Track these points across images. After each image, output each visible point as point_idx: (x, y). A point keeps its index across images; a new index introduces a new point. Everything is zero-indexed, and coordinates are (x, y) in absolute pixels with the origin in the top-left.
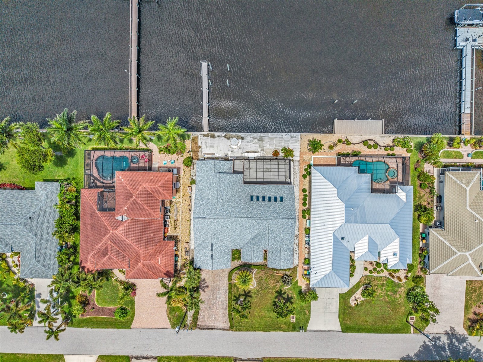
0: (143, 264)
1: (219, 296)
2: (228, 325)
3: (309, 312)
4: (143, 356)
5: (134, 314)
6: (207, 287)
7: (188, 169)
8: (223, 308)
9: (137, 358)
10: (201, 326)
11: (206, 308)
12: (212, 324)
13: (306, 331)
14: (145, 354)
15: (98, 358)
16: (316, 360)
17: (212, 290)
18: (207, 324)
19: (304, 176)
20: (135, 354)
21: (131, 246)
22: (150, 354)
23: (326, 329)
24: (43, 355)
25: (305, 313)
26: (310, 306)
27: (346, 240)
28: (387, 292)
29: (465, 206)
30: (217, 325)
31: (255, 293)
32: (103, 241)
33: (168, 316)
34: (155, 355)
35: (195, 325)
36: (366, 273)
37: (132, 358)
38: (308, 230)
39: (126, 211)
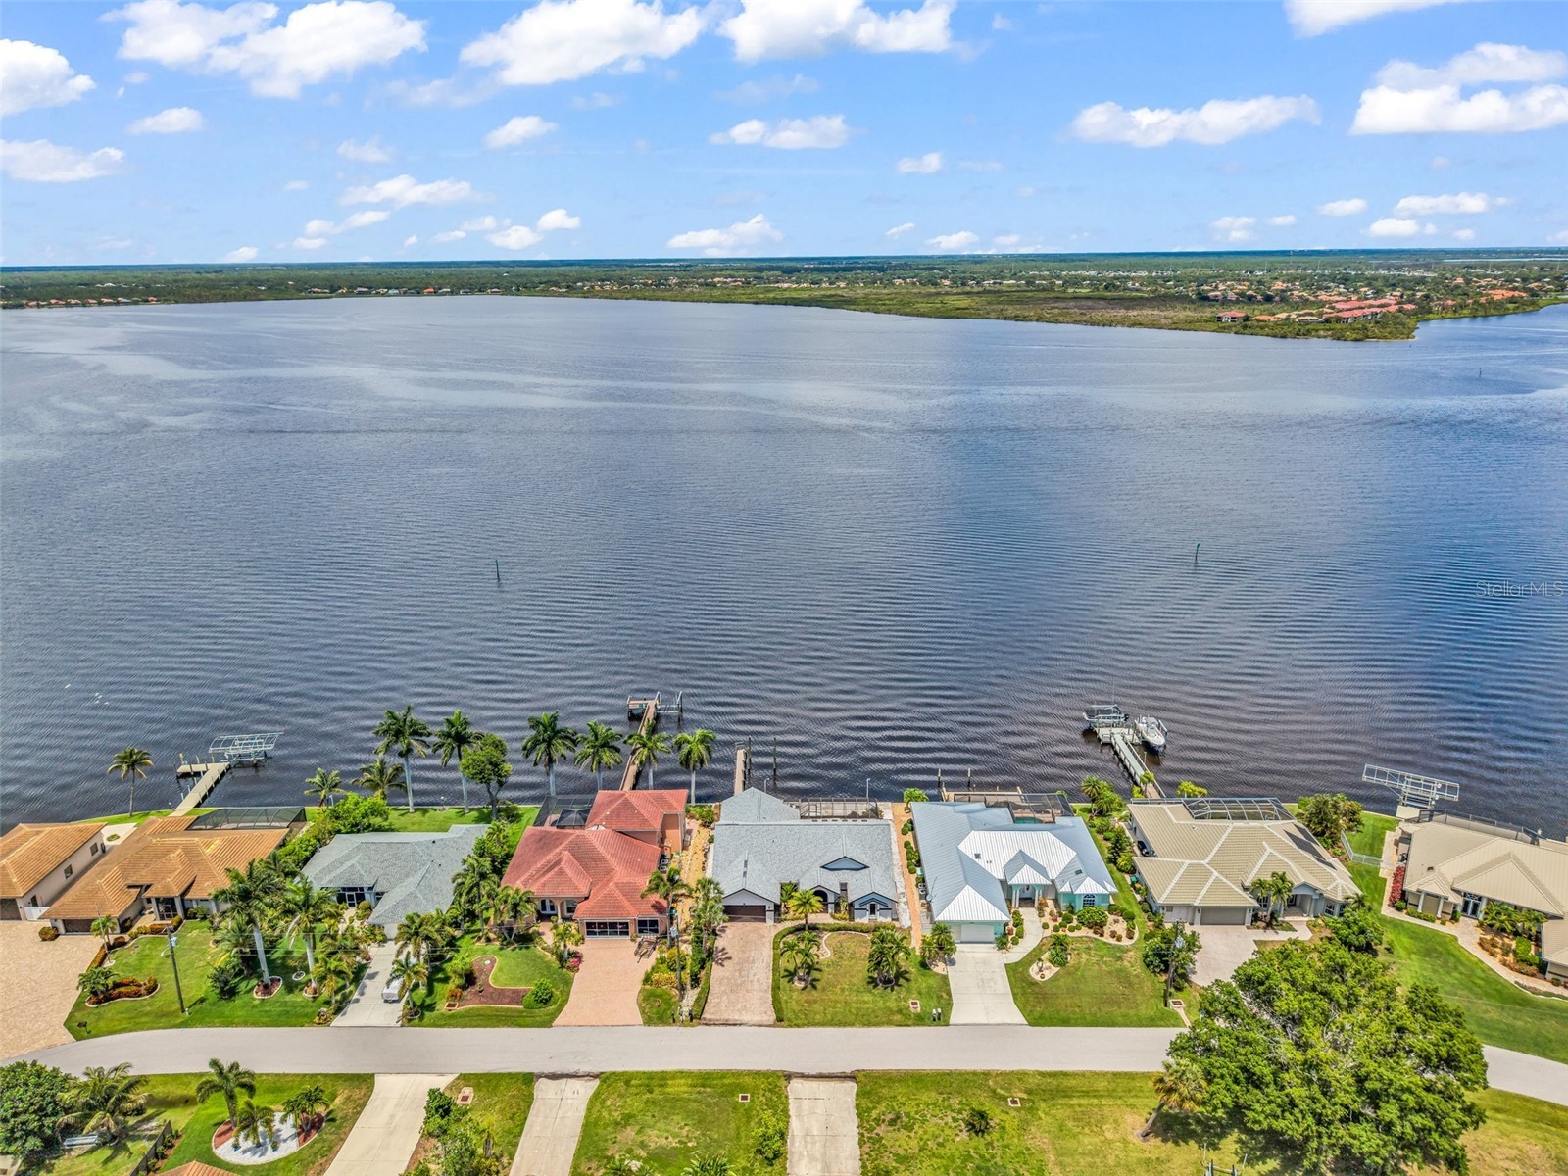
0: (617, 884)
1: (752, 972)
2: (772, 1017)
3: (949, 994)
4: (566, 1072)
5: (567, 1000)
6: (730, 958)
7: (706, 830)
8: (760, 990)
9: (554, 1077)
10: (710, 1020)
11: (725, 991)
12: (736, 1018)
13: (947, 1025)
14: (572, 1069)
15: (458, 1078)
16: (983, 1074)
17: (738, 964)
18: (726, 1017)
19: (904, 833)
20: (547, 1070)
21: (602, 860)
22: (584, 1069)
23: (992, 1022)
24: (326, 1076)
25: (940, 997)
26: (948, 985)
27: (985, 858)
28: (1102, 957)
29: (1171, 821)
30: (745, 1018)
31: (828, 966)
32: (557, 850)
33: (639, 1005)
34: (596, 1070)
35: (695, 1017)
36: (1048, 932)
37: (540, 1076)
38: (922, 881)
39: (606, 818)
